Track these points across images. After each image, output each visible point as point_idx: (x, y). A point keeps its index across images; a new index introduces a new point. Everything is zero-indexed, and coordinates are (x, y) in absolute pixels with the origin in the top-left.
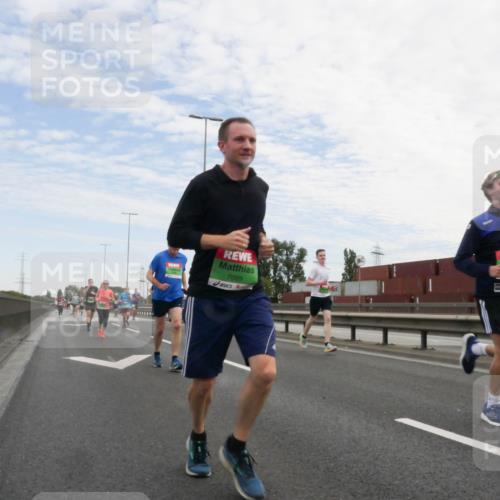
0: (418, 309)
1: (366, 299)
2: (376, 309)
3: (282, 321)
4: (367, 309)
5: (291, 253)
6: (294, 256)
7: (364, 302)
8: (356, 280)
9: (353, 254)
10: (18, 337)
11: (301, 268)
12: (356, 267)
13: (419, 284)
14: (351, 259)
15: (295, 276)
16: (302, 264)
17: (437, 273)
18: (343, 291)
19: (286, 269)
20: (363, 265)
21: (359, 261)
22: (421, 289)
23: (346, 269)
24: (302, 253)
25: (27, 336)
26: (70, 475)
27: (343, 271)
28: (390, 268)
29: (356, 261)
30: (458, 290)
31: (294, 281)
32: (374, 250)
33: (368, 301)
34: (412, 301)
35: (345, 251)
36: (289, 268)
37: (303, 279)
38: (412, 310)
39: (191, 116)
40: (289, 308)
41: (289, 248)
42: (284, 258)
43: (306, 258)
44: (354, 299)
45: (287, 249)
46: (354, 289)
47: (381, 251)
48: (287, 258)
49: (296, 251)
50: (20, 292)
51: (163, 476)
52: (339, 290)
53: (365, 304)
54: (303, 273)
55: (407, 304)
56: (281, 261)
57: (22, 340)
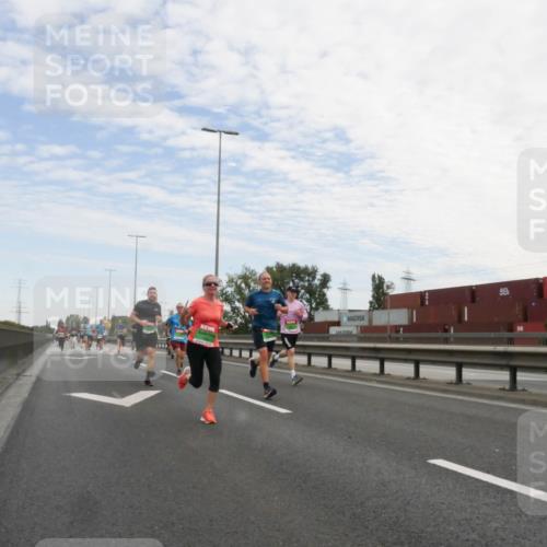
0: (452, 340)
1: (396, 329)
2: (406, 341)
3: (304, 353)
4: (397, 340)
5: (314, 278)
6: (317, 282)
7: (394, 331)
8: (385, 308)
9: (381, 280)
10: (15, 372)
11: (324, 295)
12: (385, 294)
13: (454, 313)
14: (379, 285)
15: (318, 304)
16: (325, 290)
17: (473, 300)
18: (370, 321)
19: (308, 296)
20: (392, 292)
21: (388, 287)
22: (456, 319)
23: (373, 296)
24: (326, 279)
25: (24, 371)
26: (72, 523)
27: (371, 299)
28: (421, 295)
29: (385, 288)
30: (496, 319)
31: (316, 309)
32: (404, 275)
33: (398, 332)
34: (446, 331)
35: (374, 277)
36: (310, 295)
37: (327, 308)
38: (446, 341)
39: (204, 129)
40: (311, 339)
41: (312, 273)
42: (306, 284)
43: (330, 284)
44: (382, 329)
45: (309, 275)
46: (383, 318)
47: (413, 276)
48: (310, 284)
49: (318, 277)
50: (17, 322)
51: (173, 524)
52: (366, 319)
53: (394, 335)
54: (326, 300)
55: (440, 334)
56: (303, 287)
57: (18, 375)
